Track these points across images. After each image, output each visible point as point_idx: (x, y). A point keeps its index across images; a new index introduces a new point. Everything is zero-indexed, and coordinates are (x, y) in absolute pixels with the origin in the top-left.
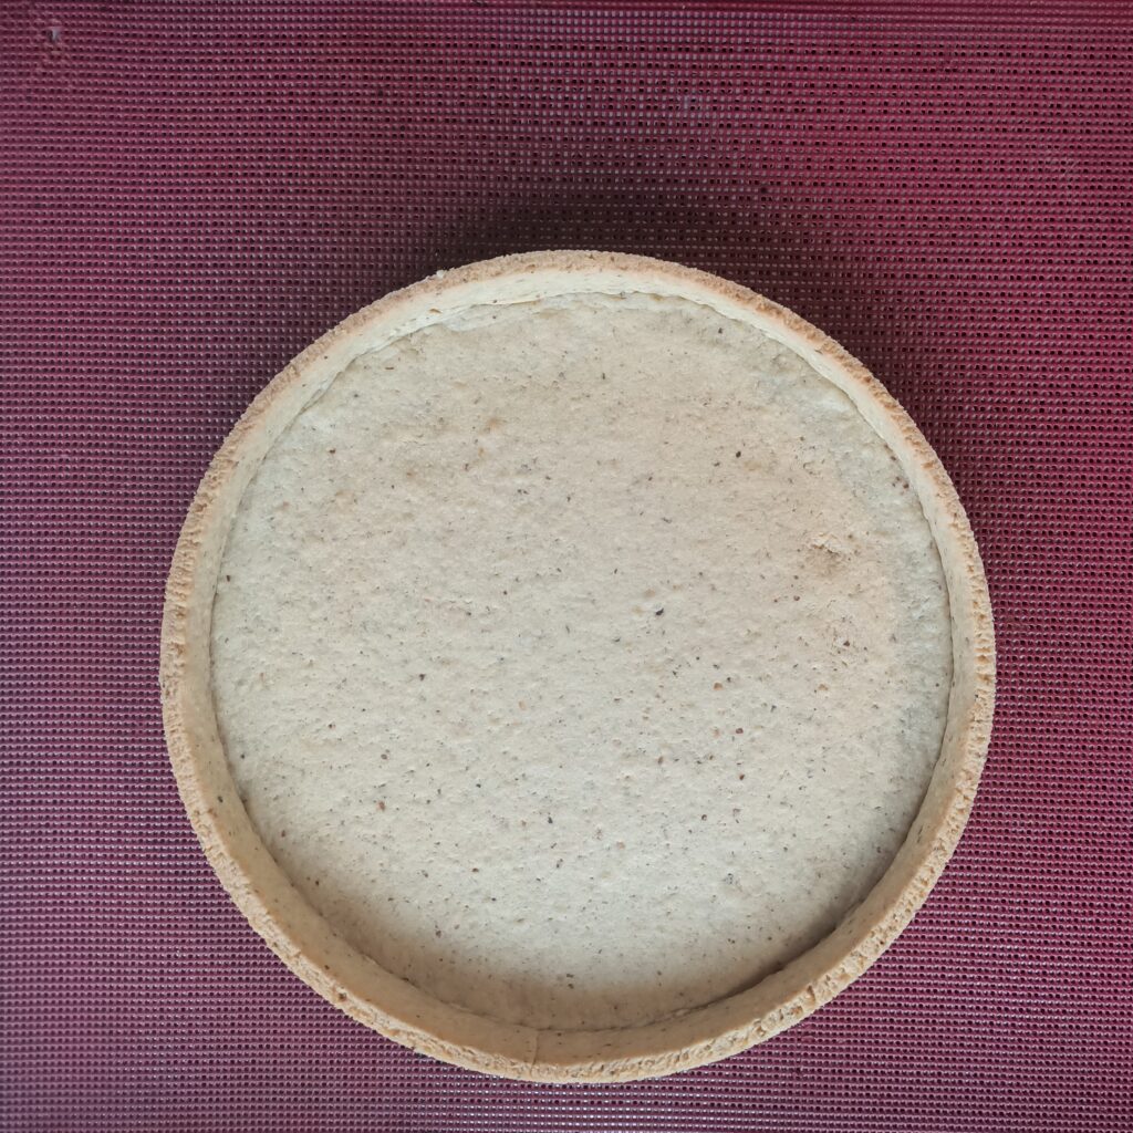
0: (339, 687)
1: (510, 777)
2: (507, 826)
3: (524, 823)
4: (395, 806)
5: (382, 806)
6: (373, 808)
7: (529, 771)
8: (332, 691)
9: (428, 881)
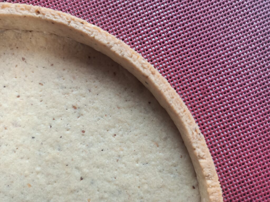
0: (119, 156)
1: (21, 148)
2: (13, 124)
3: (6, 129)
4: (69, 110)
5: (75, 107)
6: (79, 104)
7: (14, 155)
8: (121, 153)
9: (39, 82)
